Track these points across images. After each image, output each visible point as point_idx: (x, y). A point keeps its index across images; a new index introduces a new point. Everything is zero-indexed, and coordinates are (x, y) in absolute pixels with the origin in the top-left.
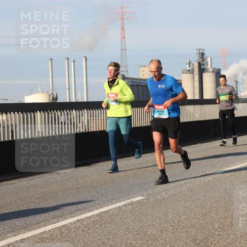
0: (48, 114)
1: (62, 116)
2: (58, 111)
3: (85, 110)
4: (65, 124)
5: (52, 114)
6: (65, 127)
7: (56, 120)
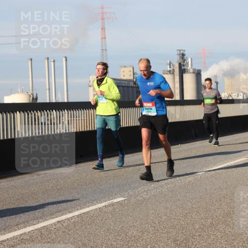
0: (28, 115)
1: (42, 117)
2: (38, 111)
3: (66, 110)
4: (45, 124)
5: (31, 114)
6: (45, 128)
7: (36, 121)
